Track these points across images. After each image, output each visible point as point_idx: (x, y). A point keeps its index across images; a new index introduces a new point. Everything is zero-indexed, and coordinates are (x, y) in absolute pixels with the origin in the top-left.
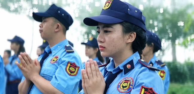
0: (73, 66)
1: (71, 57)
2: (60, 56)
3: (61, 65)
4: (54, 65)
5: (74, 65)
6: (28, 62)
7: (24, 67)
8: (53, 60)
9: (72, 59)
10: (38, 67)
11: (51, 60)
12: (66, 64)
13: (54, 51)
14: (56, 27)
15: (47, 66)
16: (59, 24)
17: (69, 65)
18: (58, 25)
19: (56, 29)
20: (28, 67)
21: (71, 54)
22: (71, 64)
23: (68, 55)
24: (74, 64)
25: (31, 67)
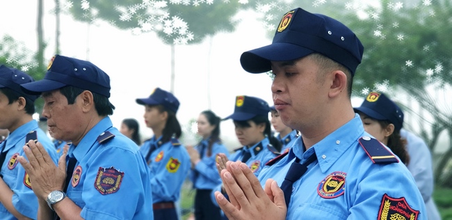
0: (400, 210)
1: (391, 180)
2: (352, 175)
3: (360, 205)
4: (334, 203)
5: (402, 205)
6: (251, 192)
7: (240, 208)
8: (329, 188)
9: (392, 186)
10: (279, 206)
11: (321, 186)
12: (379, 203)
13: (324, 156)
14: (332, 83)
15: (310, 206)
16: (341, 72)
17: (387, 204)
18: (337, 76)
19: (332, 87)
20: (251, 207)
21: (387, 169)
22: (393, 203)
23: (378, 172)
24: (402, 202)
25: (258, 208)
